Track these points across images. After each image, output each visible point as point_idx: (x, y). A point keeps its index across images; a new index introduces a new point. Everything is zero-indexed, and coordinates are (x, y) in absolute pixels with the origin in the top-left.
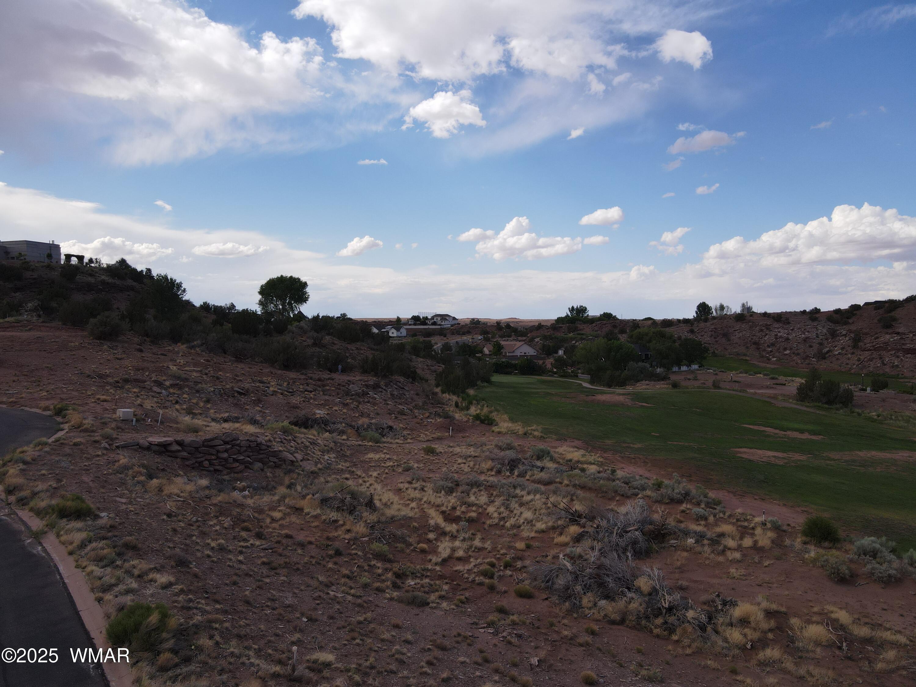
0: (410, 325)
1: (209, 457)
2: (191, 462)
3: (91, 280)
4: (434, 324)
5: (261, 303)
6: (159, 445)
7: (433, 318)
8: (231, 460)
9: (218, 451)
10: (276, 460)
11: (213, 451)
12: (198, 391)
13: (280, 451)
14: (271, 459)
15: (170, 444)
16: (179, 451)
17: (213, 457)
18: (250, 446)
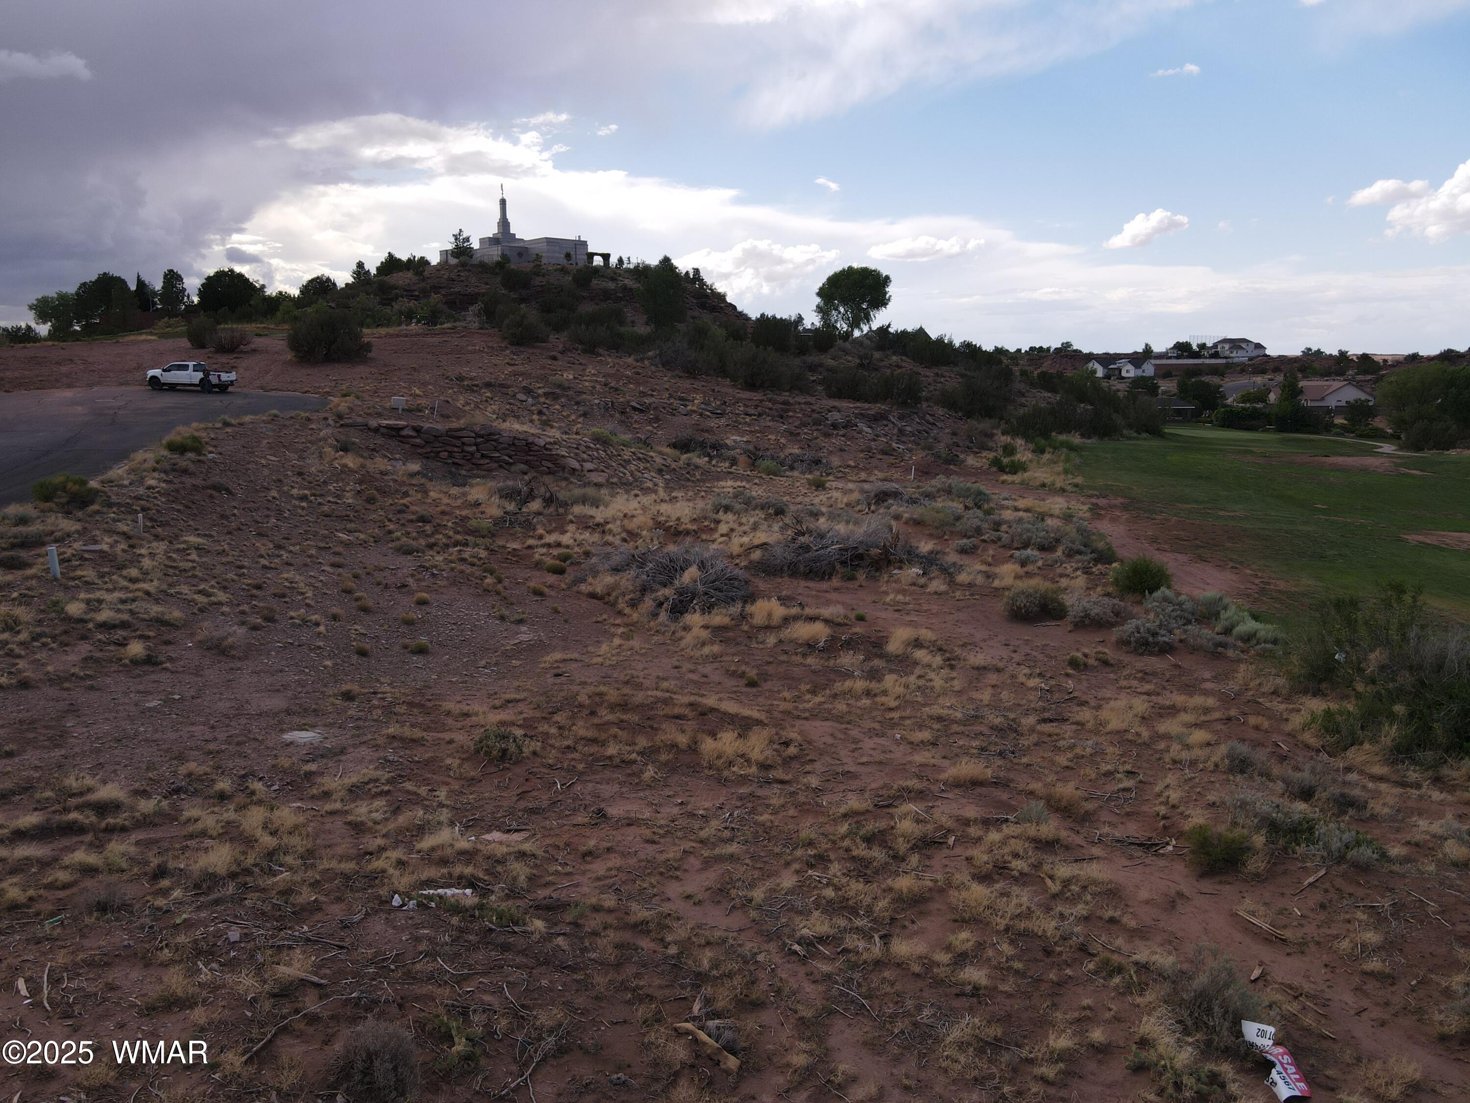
0: (1170, 358)
1: (450, 449)
2: (424, 450)
3: (611, 285)
4: (1216, 355)
5: (819, 309)
6: (389, 427)
7: (1215, 345)
8: (478, 455)
9: (463, 444)
10: (550, 465)
11: (458, 443)
12: (578, 403)
13: (563, 456)
14: (544, 463)
15: (403, 428)
16: (411, 437)
17: (456, 449)
18: (513, 444)
